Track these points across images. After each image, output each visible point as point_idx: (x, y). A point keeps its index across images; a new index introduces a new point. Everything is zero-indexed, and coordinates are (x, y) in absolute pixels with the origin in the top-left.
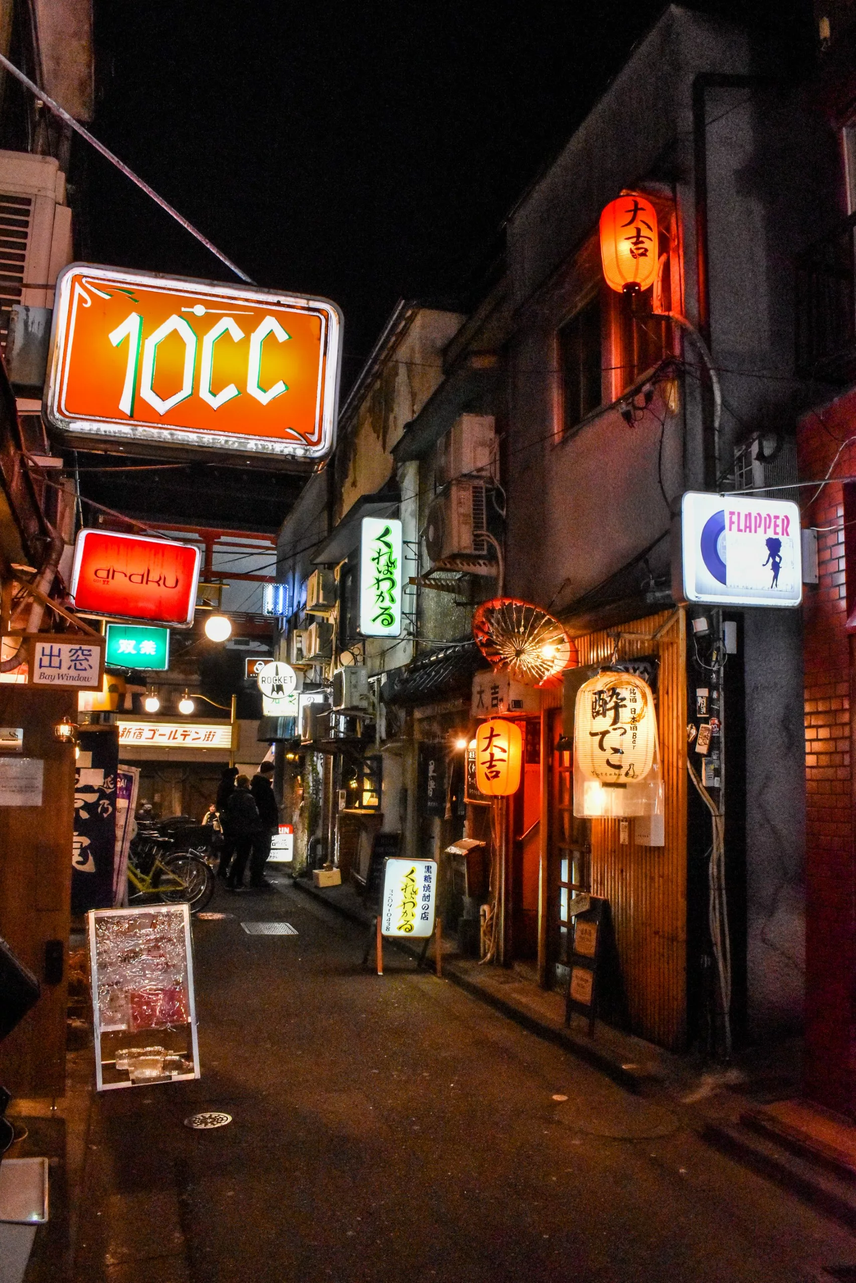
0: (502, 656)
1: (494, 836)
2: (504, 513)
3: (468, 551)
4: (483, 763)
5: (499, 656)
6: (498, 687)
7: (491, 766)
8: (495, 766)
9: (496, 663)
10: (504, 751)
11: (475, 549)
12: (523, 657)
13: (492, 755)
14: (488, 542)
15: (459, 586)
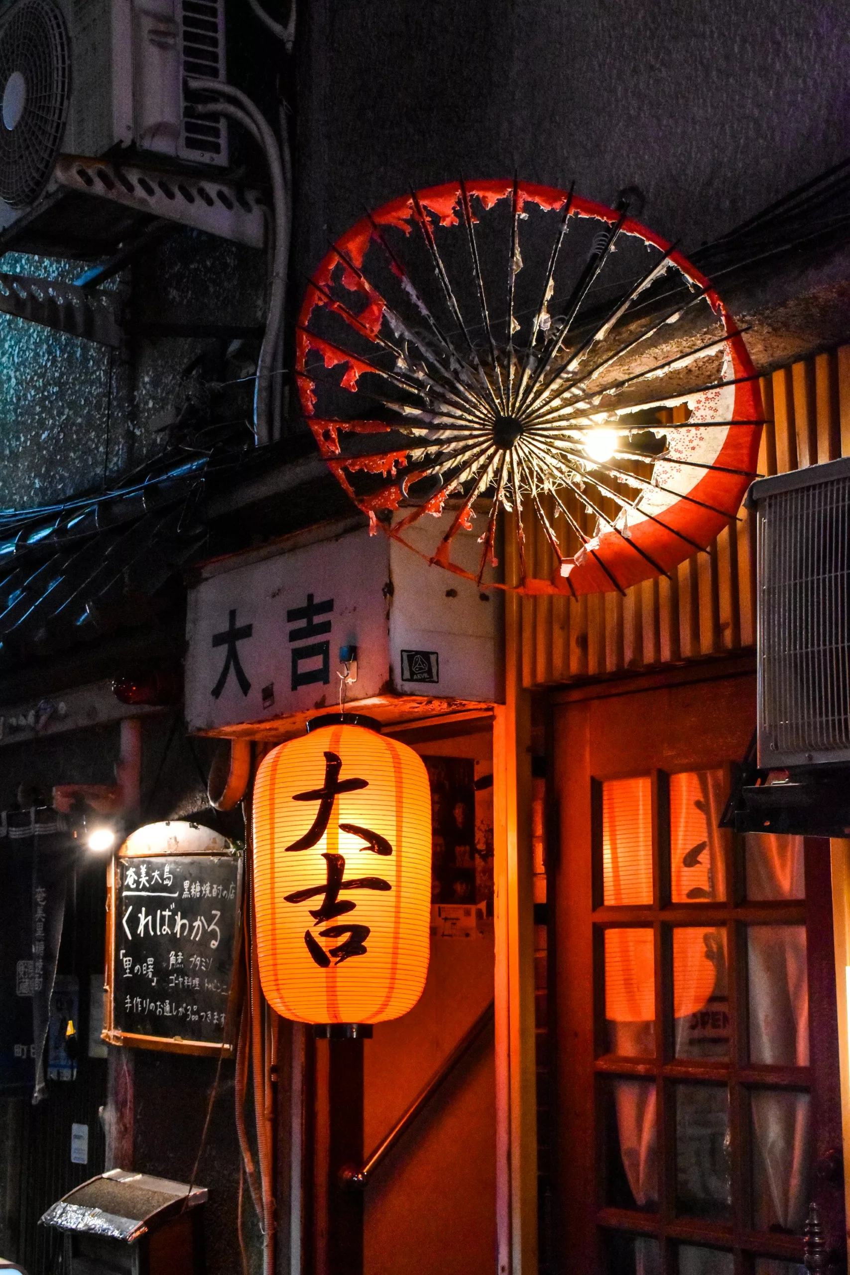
0: (417, 453)
1: (249, 1168)
2: (287, 32)
3: (161, 145)
4: (295, 898)
5: (400, 456)
6: (328, 606)
7: (332, 908)
8: (348, 906)
9: (383, 483)
10: (380, 845)
11: (191, 144)
12: (523, 446)
13: (335, 863)
14: (235, 126)
15: (88, 312)
